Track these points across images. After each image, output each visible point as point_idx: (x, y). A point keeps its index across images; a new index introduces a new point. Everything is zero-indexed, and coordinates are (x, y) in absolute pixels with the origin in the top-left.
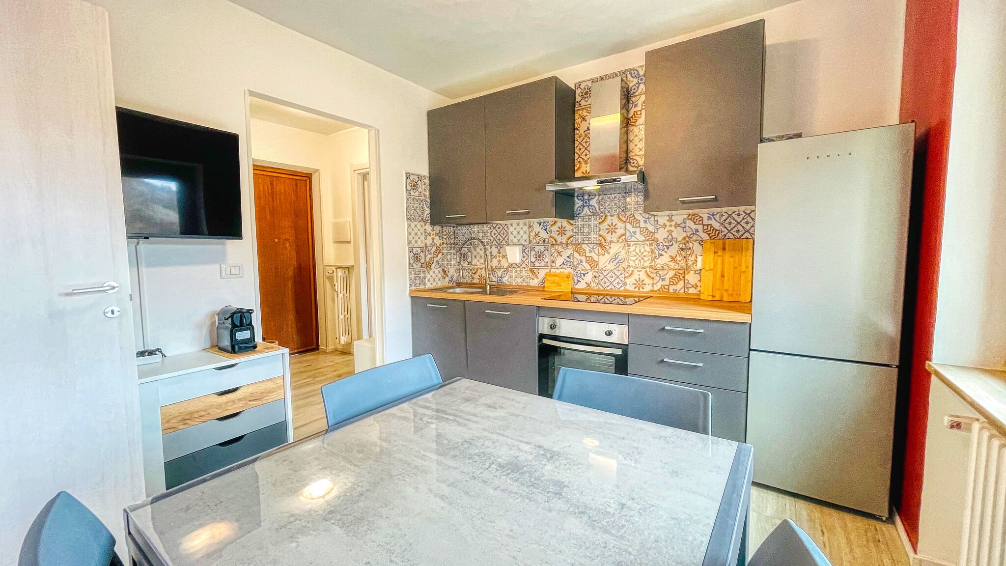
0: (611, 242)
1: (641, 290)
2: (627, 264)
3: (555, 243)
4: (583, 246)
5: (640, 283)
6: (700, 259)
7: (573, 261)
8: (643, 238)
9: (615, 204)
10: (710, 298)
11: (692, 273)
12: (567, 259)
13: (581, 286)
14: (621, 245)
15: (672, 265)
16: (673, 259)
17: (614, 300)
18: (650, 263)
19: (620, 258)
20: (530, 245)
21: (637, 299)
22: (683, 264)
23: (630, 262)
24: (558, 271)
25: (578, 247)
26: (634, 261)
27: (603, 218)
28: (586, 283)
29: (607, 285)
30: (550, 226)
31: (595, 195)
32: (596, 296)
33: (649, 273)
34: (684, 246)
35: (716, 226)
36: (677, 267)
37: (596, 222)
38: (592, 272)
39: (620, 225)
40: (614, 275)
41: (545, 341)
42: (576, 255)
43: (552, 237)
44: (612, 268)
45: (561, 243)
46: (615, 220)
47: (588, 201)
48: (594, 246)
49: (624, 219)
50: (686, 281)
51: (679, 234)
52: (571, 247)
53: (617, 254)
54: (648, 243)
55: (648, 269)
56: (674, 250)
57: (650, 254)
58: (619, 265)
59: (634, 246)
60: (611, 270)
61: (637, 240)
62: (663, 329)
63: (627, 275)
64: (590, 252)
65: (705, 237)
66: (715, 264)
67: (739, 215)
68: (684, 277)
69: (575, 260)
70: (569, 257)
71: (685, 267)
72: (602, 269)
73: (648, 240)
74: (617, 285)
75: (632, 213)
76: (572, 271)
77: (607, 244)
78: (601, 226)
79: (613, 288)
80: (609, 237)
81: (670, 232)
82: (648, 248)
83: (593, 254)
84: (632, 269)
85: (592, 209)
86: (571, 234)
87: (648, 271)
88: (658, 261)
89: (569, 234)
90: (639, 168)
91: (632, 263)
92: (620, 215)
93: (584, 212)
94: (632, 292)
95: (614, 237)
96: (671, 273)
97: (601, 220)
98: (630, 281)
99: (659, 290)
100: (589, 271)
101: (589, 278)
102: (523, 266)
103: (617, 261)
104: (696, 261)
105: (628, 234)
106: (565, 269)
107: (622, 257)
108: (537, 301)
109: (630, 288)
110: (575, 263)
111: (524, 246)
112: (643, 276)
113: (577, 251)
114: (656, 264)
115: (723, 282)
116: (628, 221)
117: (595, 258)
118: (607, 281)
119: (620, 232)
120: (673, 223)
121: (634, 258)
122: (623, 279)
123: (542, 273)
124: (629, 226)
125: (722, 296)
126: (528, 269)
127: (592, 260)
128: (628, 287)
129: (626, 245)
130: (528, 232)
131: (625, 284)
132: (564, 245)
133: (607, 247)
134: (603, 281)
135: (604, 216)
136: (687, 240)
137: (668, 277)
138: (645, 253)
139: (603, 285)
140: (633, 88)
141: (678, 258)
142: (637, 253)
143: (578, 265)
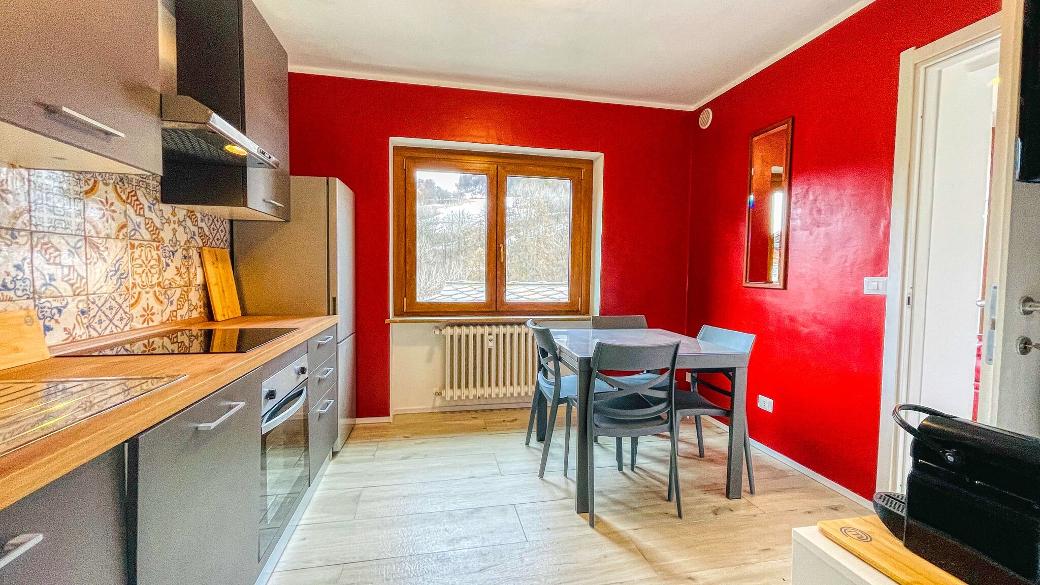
0: (107, 237)
1: (151, 323)
2: (131, 281)
4: (55, 240)
5: (148, 313)
8: (148, 236)
11: (193, 290)
14: (122, 245)
15: (178, 280)
16: (179, 273)
18: (158, 279)
19: (122, 270)
22: (186, 278)
23: (135, 276)
25: (42, 240)
26: (141, 275)
27: (91, 183)
28: (65, 329)
33: (157, 294)
34: (186, 254)
35: (206, 230)
36: (182, 282)
38: (75, 301)
39: (118, 205)
44: (111, 291)
48: (76, 244)
49: (124, 197)
50: (190, 302)
51: (182, 236)
52: (26, 239)
53: (116, 262)
54: (155, 244)
56: (178, 259)
57: (157, 263)
58: (121, 285)
59: (139, 249)
60: (110, 295)
61: (142, 239)
63: (133, 300)
64: (71, 254)
65: (200, 243)
66: (216, 277)
67: (218, 221)
68: (188, 296)
71: (188, 283)
72: (94, 293)
73: (154, 241)
74: (119, 323)
75: (134, 189)
76: (30, 305)
77: (101, 241)
81: (175, 231)
82: (154, 254)
83: (75, 262)
86: (24, 202)
87: (157, 291)
88: (165, 275)
89: (17, 202)
91: (138, 281)
92: (118, 187)
96: (178, 293)
97: (88, 188)
98: (137, 311)
99: (168, 320)
100: (69, 300)
103: (118, 275)
104: (196, 274)
105: (130, 225)
107: (125, 268)
112: (153, 302)
113: (40, 252)
114: (164, 279)
115: (225, 297)
116: (129, 201)
117: (81, 268)
118: (103, 318)
119: (119, 218)
120: (176, 219)
121: (140, 271)
122: (127, 310)
124: (131, 212)
127: (76, 274)
128: (135, 324)
129: (129, 246)
131: (132, 319)
133: (101, 248)
134: (97, 319)
135: (93, 181)
136: (188, 245)
137: (175, 298)
138: (152, 262)
139: (98, 327)
141: (183, 270)
142: (143, 261)
143: (43, 289)
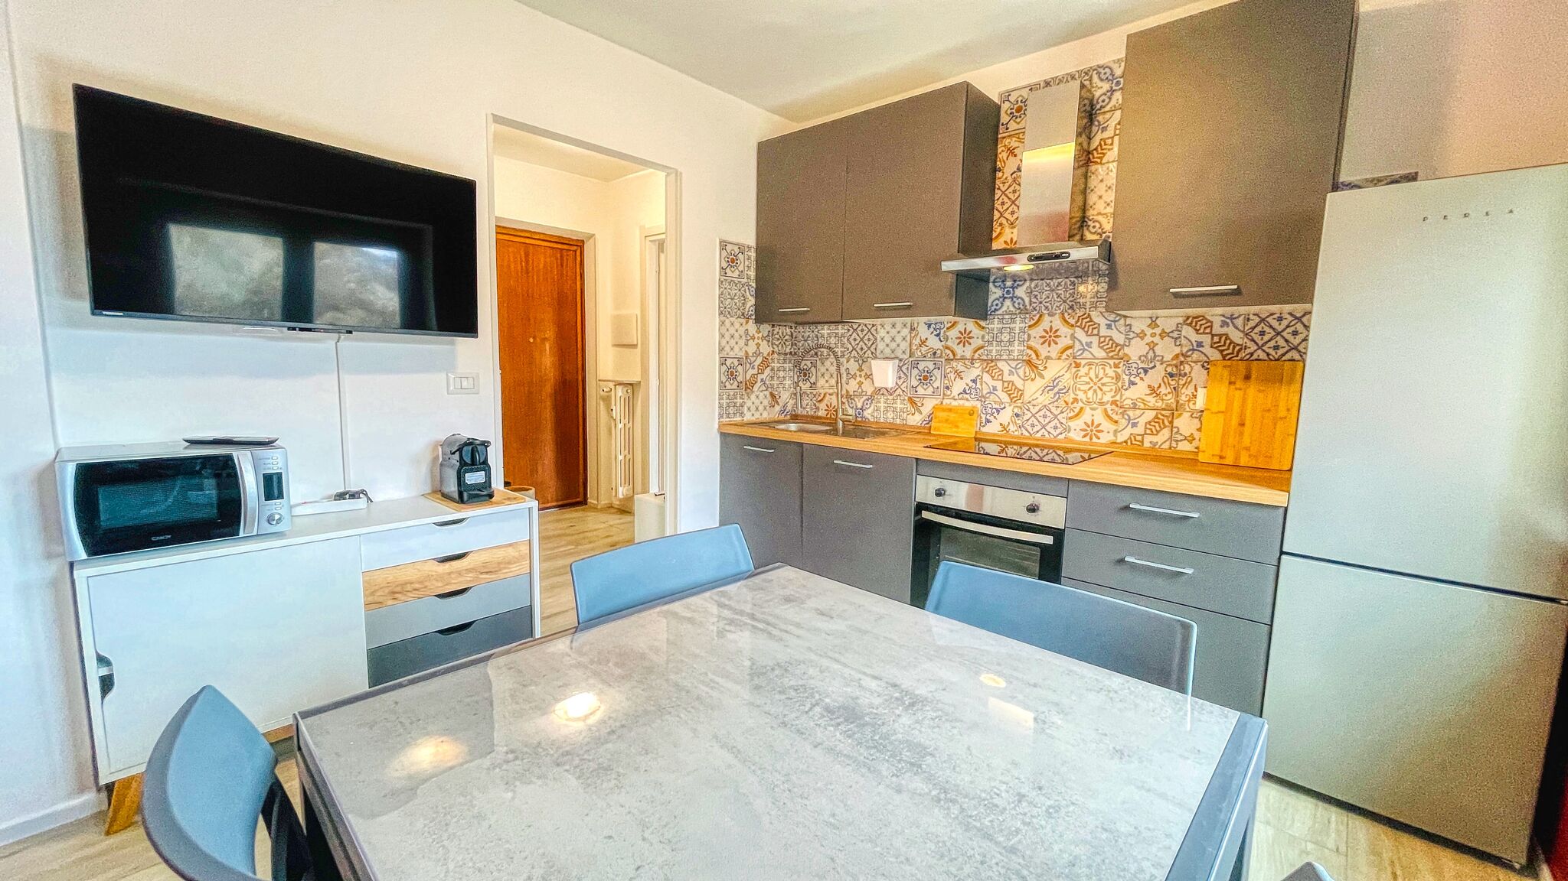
0: (1048, 358)
1: (1095, 440)
2: (1072, 396)
3: (952, 357)
4: (1000, 364)
5: (1092, 429)
6: (1201, 393)
7: (980, 387)
8: (1103, 354)
9: (1059, 296)
10: (1216, 460)
11: (1186, 415)
12: (971, 384)
13: (993, 428)
14: (1065, 364)
15: (1152, 401)
16: (1153, 391)
17: (1047, 454)
18: (1112, 397)
19: (1061, 386)
20: (911, 359)
21: (1086, 456)
22: (1170, 399)
23: (1078, 392)
24: (955, 403)
25: (990, 363)
26: (1085, 392)
27: (1036, 318)
28: (1001, 424)
29: (1035, 429)
30: (945, 329)
31: (1025, 280)
32: (1015, 447)
33: (1110, 412)
34: (1175, 371)
35: (1237, 337)
36: (1160, 404)
37: (1023, 325)
38: (1012, 407)
39: (1064, 330)
40: (1048, 413)
41: (926, 515)
42: (986, 377)
43: (947, 348)
44: (1047, 402)
45: (963, 358)
46: (1057, 323)
47: (1011, 290)
48: (1017, 365)
49: (1073, 322)
50: (1175, 430)
51: (1167, 350)
52: (979, 364)
53: (1056, 379)
54: (1111, 362)
55: (1108, 407)
56: (1156, 376)
57: (1114, 381)
58: (1059, 398)
59: (1087, 367)
60: (1045, 406)
61: (1092, 357)
62: (1127, 508)
63: (1072, 414)
64: (1011, 373)
65: (1215, 355)
66: (1230, 403)
67: (1280, 319)
68: (1171, 422)
69: (984, 385)
70: (974, 381)
71: (1174, 406)
72: (1030, 402)
73: (1112, 358)
74: (1052, 431)
75: (1088, 311)
76: (978, 404)
77: (1040, 362)
78: (1033, 332)
79: (1047, 436)
80: (1044, 351)
81: (1152, 346)
82: (1110, 372)
83: (1015, 378)
84: (1080, 404)
85: (1019, 304)
86: (980, 342)
87: (1109, 410)
88: (1127, 394)
89: (977, 342)
90: (1104, 235)
91: (1081, 395)
92: (1066, 314)
93: (1004, 308)
94: (1079, 443)
95: (1054, 350)
96: (1150, 415)
97: (1032, 322)
98: (1077, 424)
99: (1126, 442)
100: (1007, 405)
101: (1006, 416)
102: (897, 393)
103: (1056, 390)
104: (1195, 396)
105: (1078, 346)
106: (967, 400)
107: (1065, 384)
108: (915, 449)
109: (1076, 436)
110: (985, 392)
111: (901, 360)
112: (1099, 417)
113: (988, 372)
114: (1124, 398)
115: (1241, 434)
116: (1078, 324)
117: (1019, 384)
118: (1036, 423)
119: (1063, 342)
120: (1158, 331)
121: (1086, 387)
122: (1064, 421)
123: (929, 405)
124: (1080, 334)
125: (1237, 458)
126: (906, 398)
127: (1014, 388)
128: (1072, 435)
129: (1074, 365)
130: (908, 338)
131: (1068, 430)
132: (966, 362)
133: (1041, 368)
134: (1030, 422)
135: (1038, 316)
136: (1181, 359)
137: (1142, 421)
138: (1105, 380)
139: (1030, 429)
140: (1101, 99)
141: (1163, 390)
142: (1090, 378)
143: (988, 395)
